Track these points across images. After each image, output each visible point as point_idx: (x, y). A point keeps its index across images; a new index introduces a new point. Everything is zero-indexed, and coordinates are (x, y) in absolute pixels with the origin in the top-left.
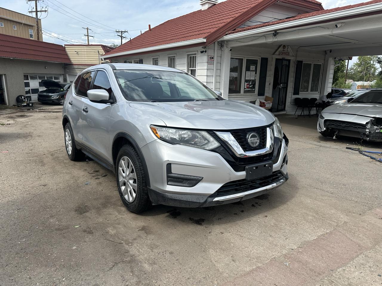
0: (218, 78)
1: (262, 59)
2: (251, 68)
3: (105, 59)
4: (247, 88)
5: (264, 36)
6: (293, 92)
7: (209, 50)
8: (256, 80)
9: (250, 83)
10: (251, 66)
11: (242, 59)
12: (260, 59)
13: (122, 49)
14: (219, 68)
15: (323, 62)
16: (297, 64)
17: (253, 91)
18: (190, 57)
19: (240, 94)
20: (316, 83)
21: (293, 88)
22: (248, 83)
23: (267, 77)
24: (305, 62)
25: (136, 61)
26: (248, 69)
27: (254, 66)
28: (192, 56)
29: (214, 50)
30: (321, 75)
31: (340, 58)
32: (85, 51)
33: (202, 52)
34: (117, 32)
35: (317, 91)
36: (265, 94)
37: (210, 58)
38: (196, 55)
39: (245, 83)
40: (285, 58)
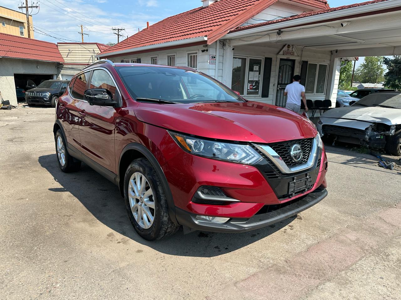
0: (220, 78)
1: (265, 58)
2: (254, 68)
3: (101, 58)
4: (251, 89)
5: (268, 34)
7: (211, 48)
8: (259, 81)
9: (254, 84)
10: (255, 66)
11: (245, 59)
12: (264, 59)
13: (118, 48)
14: (221, 68)
15: (329, 63)
16: (302, 64)
17: (256, 92)
18: (191, 56)
19: (243, 95)
20: (322, 85)
22: (251, 84)
23: (271, 78)
24: (310, 63)
25: (134, 59)
26: (251, 69)
27: (257, 66)
28: (193, 55)
31: (346, 58)
32: (80, 49)
33: (203, 51)
34: (114, 29)
36: (269, 96)
37: (212, 57)
38: (196, 55)
39: (249, 84)
40: (290, 59)
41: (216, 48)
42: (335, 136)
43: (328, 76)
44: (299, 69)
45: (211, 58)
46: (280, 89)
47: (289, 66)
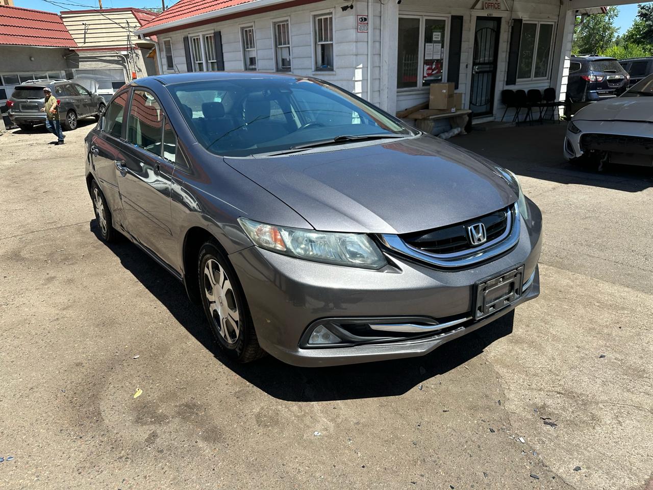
0: (377, 58)
1: (452, 16)
2: (434, 37)
3: (145, 35)
4: (429, 75)
6: (506, 79)
7: (359, 3)
8: (442, 59)
9: (434, 67)
10: (434, 34)
11: (419, 19)
12: (450, 18)
13: (177, 14)
14: (378, 39)
15: (556, 21)
16: (512, 25)
17: (438, 80)
18: (319, 19)
19: (416, 88)
20: (544, 61)
21: (506, 73)
22: (428, 67)
23: (462, 53)
24: (526, 22)
25: (207, 34)
26: (429, 39)
27: (440, 32)
28: (323, 17)
29: (366, 3)
30: (552, 46)
31: (585, 10)
32: (102, 22)
33: (344, 9)
35: (546, 76)
36: (459, 85)
37: (361, 20)
38: (331, 16)
39: (425, 65)
40: (493, 16)
41: (368, 2)
42: (604, 154)
43: (554, 44)
44: (508, 34)
45: (359, 22)
46: (476, 72)
47: (493, 30)
